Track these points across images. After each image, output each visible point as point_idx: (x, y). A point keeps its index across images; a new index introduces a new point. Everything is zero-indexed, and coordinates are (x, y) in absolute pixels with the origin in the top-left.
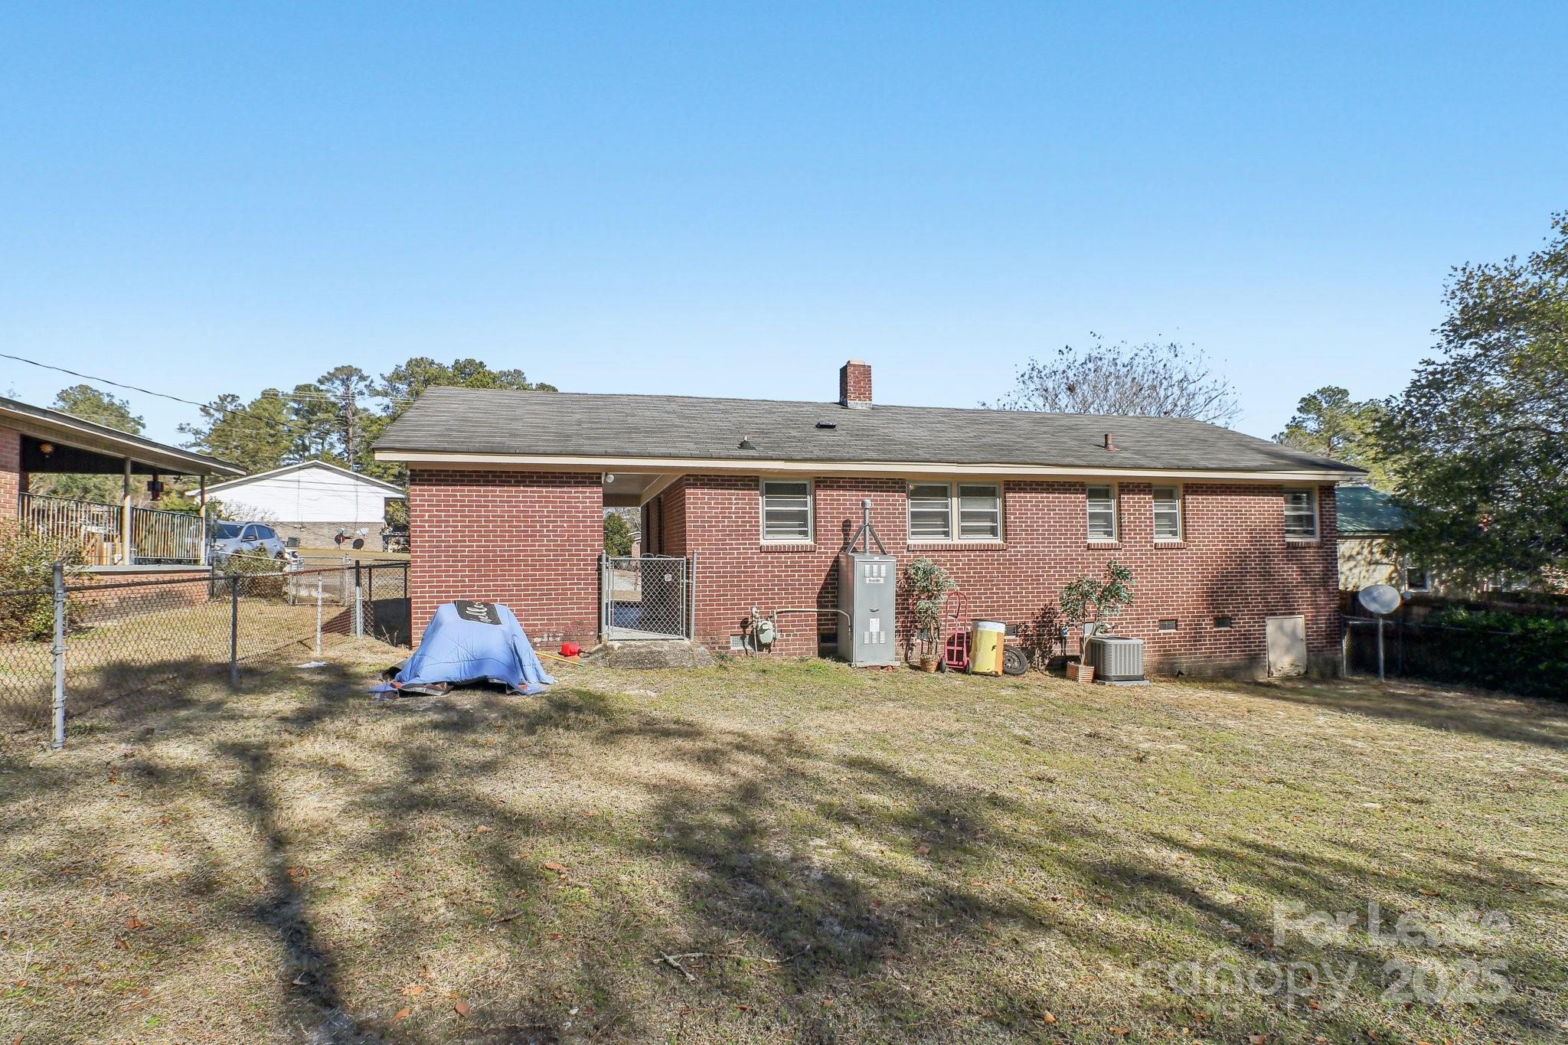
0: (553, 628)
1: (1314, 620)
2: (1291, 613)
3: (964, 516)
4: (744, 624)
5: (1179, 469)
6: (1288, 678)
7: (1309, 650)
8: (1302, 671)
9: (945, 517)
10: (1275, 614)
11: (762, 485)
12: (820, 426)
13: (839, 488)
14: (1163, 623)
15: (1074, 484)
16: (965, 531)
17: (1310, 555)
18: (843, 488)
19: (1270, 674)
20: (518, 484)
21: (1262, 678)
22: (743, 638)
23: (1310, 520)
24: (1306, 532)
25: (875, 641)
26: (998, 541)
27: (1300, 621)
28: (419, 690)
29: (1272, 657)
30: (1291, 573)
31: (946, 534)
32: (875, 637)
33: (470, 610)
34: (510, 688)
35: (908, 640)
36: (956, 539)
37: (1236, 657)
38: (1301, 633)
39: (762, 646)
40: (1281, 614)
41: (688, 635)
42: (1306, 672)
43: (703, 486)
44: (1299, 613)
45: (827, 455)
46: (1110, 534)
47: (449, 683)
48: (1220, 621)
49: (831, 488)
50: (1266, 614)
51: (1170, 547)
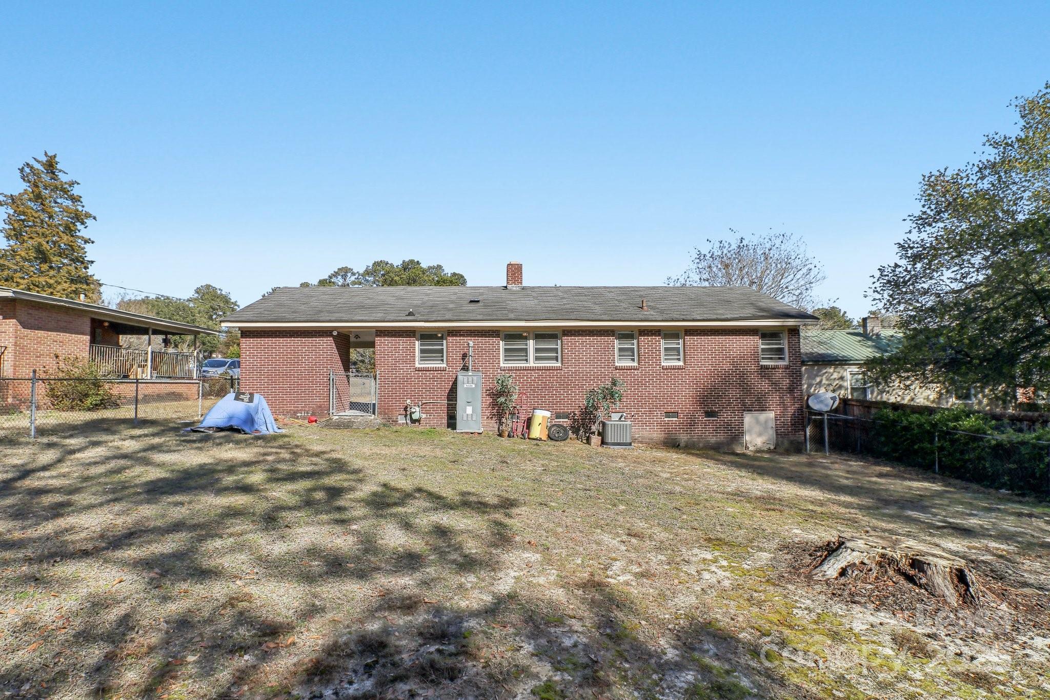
0: (307, 409)
1: (783, 414)
2: (763, 409)
3: (537, 350)
4: (406, 409)
5: (684, 320)
6: (759, 451)
7: (777, 434)
8: (772, 447)
9: (526, 350)
10: (751, 410)
11: (418, 335)
12: (471, 301)
13: (461, 335)
14: (668, 414)
15: (607, 331)
16: (537, 359)
17: (779, 374)
18: (463, 336)
19: (747, 448)
20: (291, 336)
21: (739, 450)
22: (406, 416)
23: (780, 351)
24: (780, 358)
25: (470, 419)
26: (559, 364)
27: (772, 415)
28: (202, 430)
29: (747, 438)
30: (764, 386)
31: (527, 360)
32: (470, 417)
33: (242, 397)
34: (244, 431)
35: (500, 420)
36: (532, 363)
37: (721, 437)
38: (772, 424)
39: (414, 421)
40: (755, 411)
41: (374, 413)
42: (775, 448)
43: (385, 336)
44: (769, 410)
45: (455, 318)
46: (633, 360)
47: (218, 428)
48: (709, 414)
49: (456, 336)
50: (744, 410)
51: (674, 368)
